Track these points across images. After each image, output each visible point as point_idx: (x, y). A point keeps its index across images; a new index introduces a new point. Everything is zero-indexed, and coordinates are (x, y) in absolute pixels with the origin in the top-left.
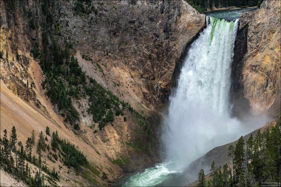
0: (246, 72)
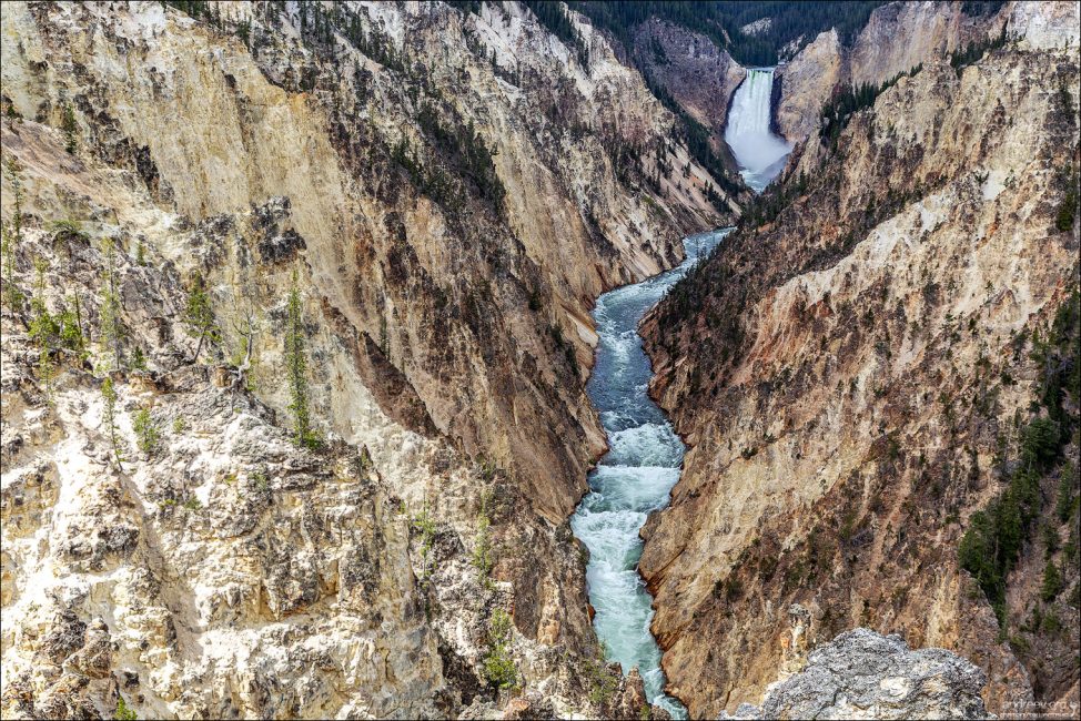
0: (781, 114)
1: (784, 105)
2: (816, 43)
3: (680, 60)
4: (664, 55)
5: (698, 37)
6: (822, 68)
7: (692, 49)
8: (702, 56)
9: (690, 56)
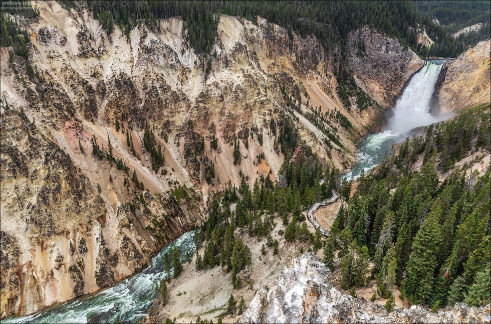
1: (445, 87)
2: (475, 49)
3: (374, 54)
4: (364, 50)
5: (390, 40)
6: (476, 66)
7: (384, 48)
8: (390, 52)
9: (382, 52)
